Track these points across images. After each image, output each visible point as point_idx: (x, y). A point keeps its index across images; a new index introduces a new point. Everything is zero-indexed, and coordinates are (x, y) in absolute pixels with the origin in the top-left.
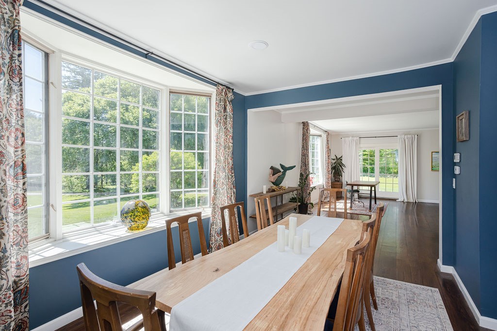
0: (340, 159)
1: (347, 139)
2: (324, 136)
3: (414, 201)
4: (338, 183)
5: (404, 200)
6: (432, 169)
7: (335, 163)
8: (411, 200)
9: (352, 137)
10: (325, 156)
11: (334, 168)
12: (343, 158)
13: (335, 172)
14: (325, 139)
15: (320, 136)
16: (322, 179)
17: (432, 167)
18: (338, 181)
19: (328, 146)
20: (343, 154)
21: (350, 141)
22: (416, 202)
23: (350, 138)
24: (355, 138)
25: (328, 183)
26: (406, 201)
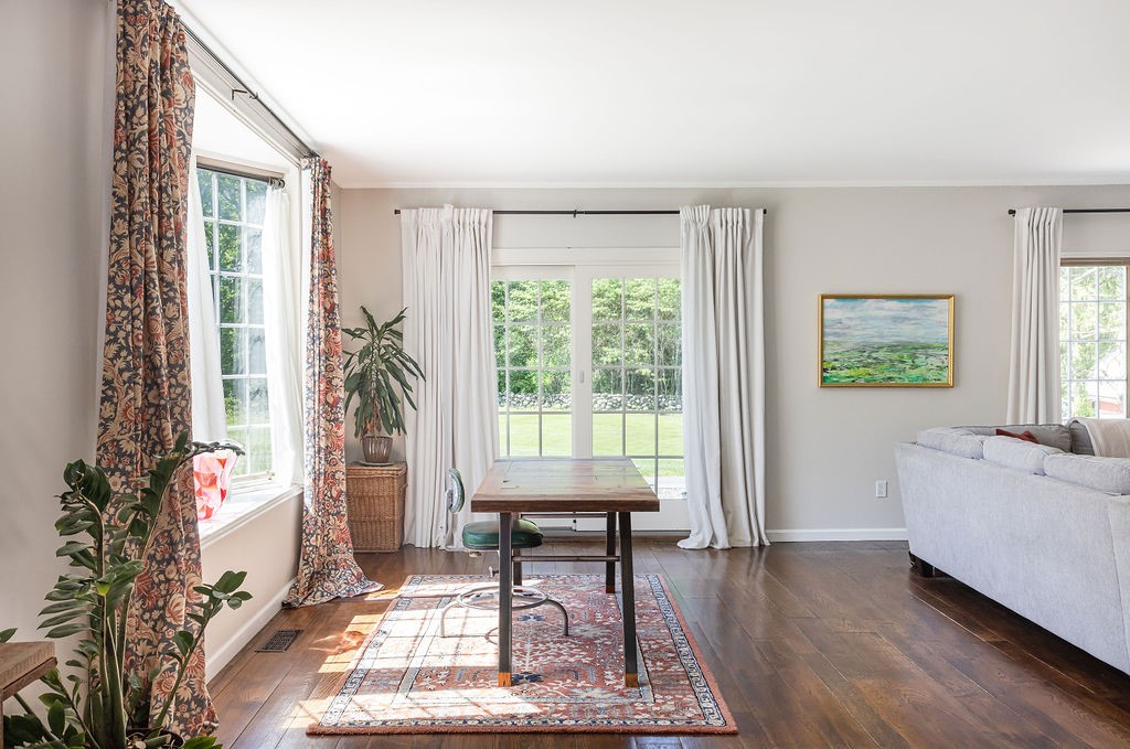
0: (393, 329)
1: (427, 216)
2: (301, 183)
3: (756, 544)
4: (386, 471)
5: (714, 538)
6: (823, 379)
7: (365, 353)
8: (745, 539)
9: (457, 206)
10: (306, 306)
11: (359, 383)
12: (407, 327)
13: (364, 405)
14: (308, 199)
15: (276, 181)
16: (290, 454)
17: (824, 370)
18: (384, 461)
19: (326, 247)
20: (408, 301)
21: (447, 229)
22: (761, 546)
23: (448, 212)
24: (473, 216)
25: (330, 478)
26: (722, 543)
